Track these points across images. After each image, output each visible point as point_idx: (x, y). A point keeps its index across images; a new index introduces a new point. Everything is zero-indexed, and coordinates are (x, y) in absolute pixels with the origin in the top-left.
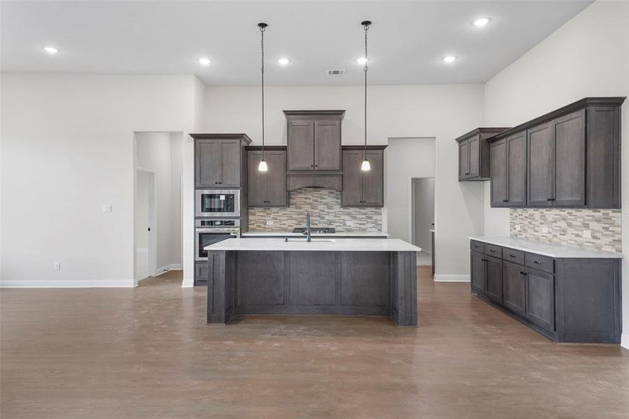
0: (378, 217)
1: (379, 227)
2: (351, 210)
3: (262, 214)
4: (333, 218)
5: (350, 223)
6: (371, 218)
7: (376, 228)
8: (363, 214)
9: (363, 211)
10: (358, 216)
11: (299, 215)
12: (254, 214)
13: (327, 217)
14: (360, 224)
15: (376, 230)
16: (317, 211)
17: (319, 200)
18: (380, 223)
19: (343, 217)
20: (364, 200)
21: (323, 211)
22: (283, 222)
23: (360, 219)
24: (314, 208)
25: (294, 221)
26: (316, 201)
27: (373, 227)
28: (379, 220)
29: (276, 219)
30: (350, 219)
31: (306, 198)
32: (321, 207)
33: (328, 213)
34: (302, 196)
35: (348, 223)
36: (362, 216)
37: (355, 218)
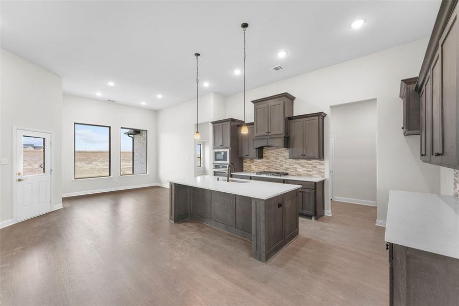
0: (322, 167)
1: (322, 174)
2: (301, 161)
3: (249, 162)
4: (288, 166)
5: (300, 170)
6: (316, 167)
7: (320, 175)
8: (309, 164)
9: (309, 162)
10: (305, 166)
11: (268, 163)
12: (246, 162)
13: (284, 165)
14: (307, 171)
15: (320, 176)
16: (279, 161)
17: (280, 154)
18: (323, 171)
19: (295, 166)
20: (305, 154)
21: (282, 161)
22: (260, 168)
23: (307, 168)
24: (277, 159)
25: (265, 167)
26: (278, 155)
27: (317, 174)
28: (322, 169)
29: (256, 165)
30: (300, 167)
31: (272, 153)
32: (281, 159)
33: (285, 163)
34: (270, 151)
35: (298, 170)
36: (309, 166)
37: (303, 167)
